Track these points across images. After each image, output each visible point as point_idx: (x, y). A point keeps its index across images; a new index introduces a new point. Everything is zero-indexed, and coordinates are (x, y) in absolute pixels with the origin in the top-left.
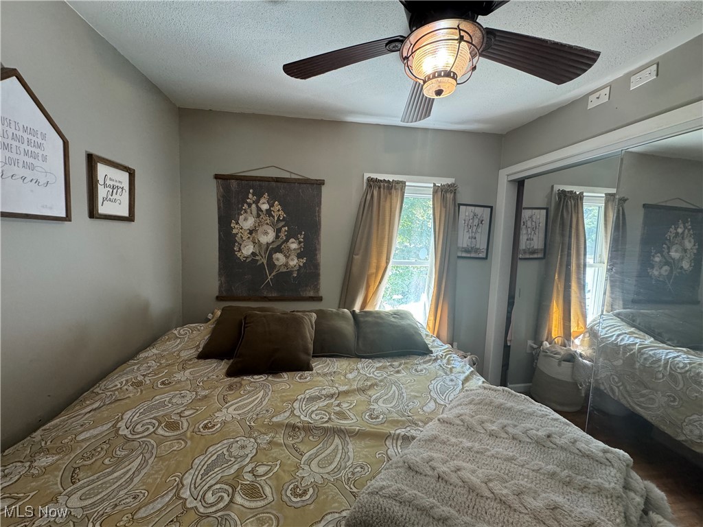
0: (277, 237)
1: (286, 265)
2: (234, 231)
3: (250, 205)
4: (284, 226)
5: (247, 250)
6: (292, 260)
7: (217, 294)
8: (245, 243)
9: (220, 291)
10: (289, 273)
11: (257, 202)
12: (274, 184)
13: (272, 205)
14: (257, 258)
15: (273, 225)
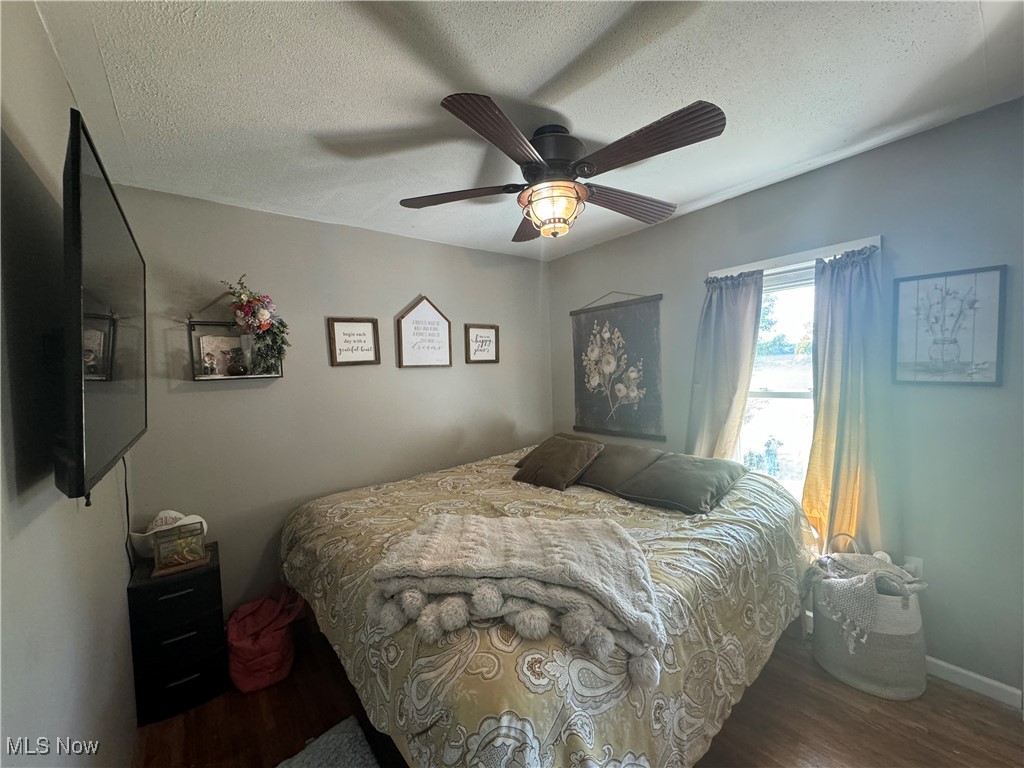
0: (618, 366)
1: (627, 396)
2: (585, 363)
3: (595, 336)
4: (623, 354)
5: (595, 381)
6: (633, 391)
7: (574, 424)
8: (592, 375)
9: (576, 422)
10: (631, 406)
11: (600, 332)
12: (613, 310)
13: (612, 333)
14: (602, 389)
15: (614, 354)
